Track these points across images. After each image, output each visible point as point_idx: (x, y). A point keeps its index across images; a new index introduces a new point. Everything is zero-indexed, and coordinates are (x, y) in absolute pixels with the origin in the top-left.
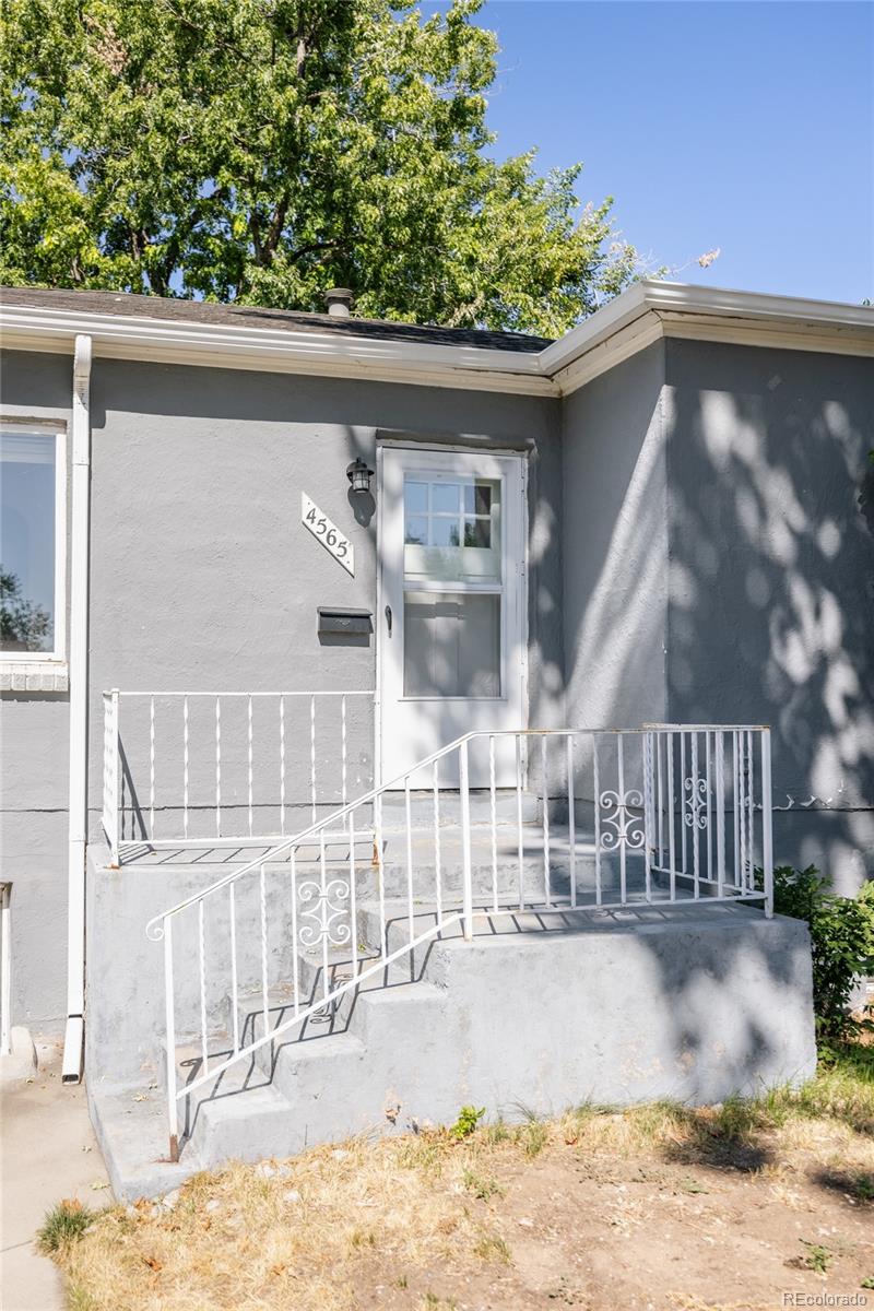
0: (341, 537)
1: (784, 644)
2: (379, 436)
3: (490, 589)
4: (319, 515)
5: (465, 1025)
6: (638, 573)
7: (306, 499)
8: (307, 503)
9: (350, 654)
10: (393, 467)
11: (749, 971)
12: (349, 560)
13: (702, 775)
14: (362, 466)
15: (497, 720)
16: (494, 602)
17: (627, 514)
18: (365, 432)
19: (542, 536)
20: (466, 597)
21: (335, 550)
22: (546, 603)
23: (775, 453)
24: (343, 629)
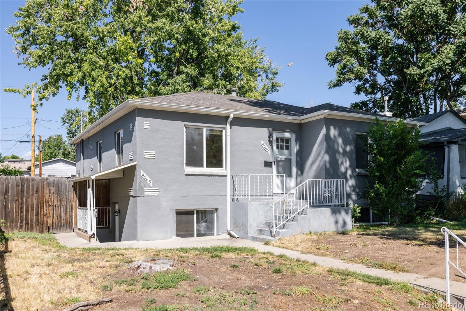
0: (268, 148)
1: (341, 167)
2: (273, 130)
3: (290, 157)
4: (264, 144)
5: (310, 220)
6: (319, 155)
7: (262, 141)
8: (262, 142)
9: (268, 169)
10: (275, 135)
11: (343, 213)
12: (269, 152)
13: (328, 187)
14: (270, 136)
15: (291, 180)
16: (290, 160)
17: (316, 146)
18: (271, 129)
19: (298, 147)
20: (285, 159)
21: (267, 151)
22: (298, 159)
23: (340, 135)
24: (268, 164)
